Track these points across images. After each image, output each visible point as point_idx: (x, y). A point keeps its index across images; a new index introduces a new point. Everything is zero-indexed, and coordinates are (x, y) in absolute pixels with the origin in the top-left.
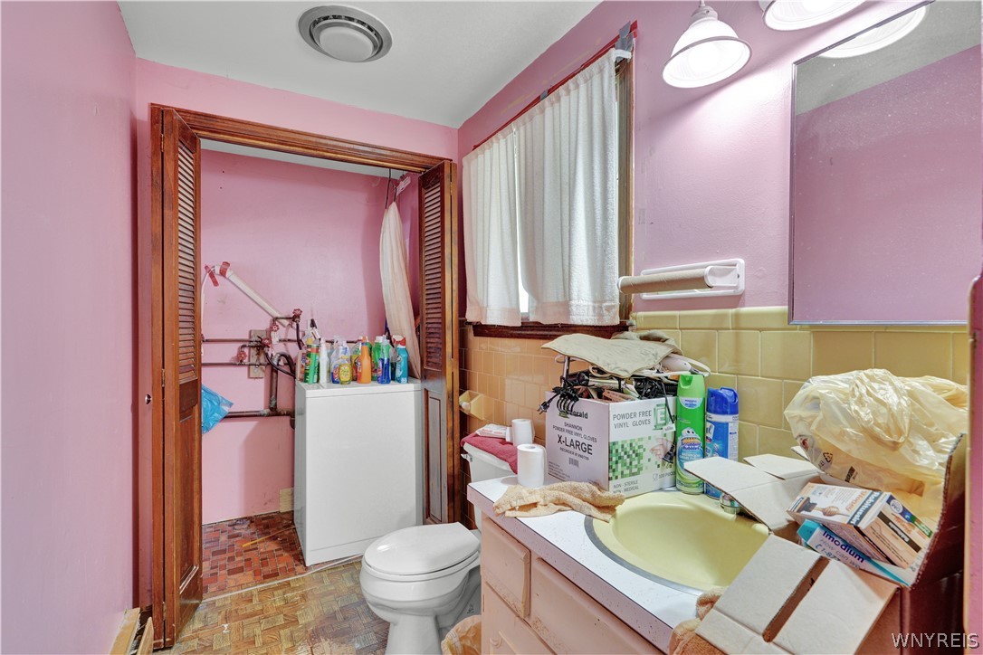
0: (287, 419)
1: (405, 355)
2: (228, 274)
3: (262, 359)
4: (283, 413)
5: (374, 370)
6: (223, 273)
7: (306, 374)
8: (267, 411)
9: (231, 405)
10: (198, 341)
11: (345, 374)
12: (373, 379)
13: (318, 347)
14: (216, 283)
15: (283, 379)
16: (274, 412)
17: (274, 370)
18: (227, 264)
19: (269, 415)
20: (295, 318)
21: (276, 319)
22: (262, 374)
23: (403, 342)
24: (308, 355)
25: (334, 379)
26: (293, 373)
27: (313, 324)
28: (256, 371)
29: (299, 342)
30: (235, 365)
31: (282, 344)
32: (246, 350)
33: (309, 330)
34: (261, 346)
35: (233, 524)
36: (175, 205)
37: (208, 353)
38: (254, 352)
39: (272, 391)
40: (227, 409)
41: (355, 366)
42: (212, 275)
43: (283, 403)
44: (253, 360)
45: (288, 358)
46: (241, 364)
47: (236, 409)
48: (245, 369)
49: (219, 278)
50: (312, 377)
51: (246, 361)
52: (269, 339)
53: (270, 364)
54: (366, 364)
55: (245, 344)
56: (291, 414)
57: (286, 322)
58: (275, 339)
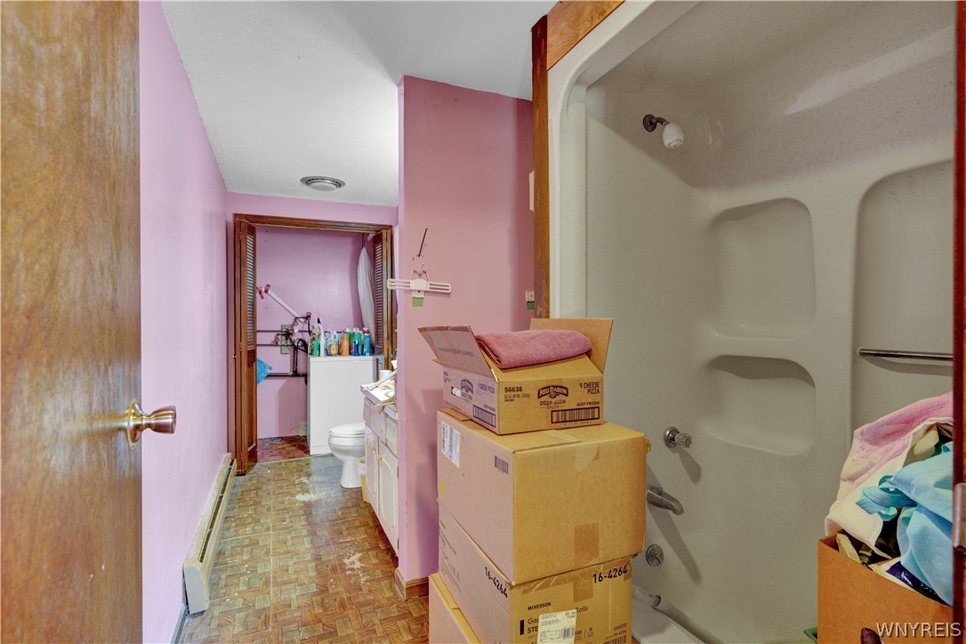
0: (303, 379)
1: (368, 339)
2: (269, 292)
3: (289, 343)
4: (300, 375)
5: (350, 349)
6: (266, 291)
7: (312, 350)
8: (291, 373)
9: (271, 368)
10: (255, 332)
11: (334, 350)
12: (350, 354)
13: (319, 335)
14: (262, 297)
15: (301, 355)
16: (295, 374)
17: (296, 349)
18: (268, 285)
19: (292, 376)
20: (308, 317)
21: (297, 318)
22: (289, 352)
23: (368, 332)
24: (314, 339)
25: (328, 354)
26: (306, 351)
27: (319, 322)
28: (286, 350)
29: (310, 332)
30: (272, 345)
31: (300, 334)
32: (280, 337)
33: (317, 325)
34: (288, 334)
35: (272, 439)
36: (245, 264)
37: (261, 338)
38: (284, 338)
39: (295, 362)
40: (269, 371)
41: (340, 346)
42: (260, 293)
43: (301, 369)
44: (284, 343)
45: (304, 341)
46: (277, 345)
47: (273, 371)
48: (279, 348)
49: (264, 294)
50: (316, 352)
51: (279, 343)
52: (293, 330)
53: (293, 345)
54: (346, 345)
55: (279, 333)
56: (306, 376)
57: (303, 320)
58: (296, 330)
